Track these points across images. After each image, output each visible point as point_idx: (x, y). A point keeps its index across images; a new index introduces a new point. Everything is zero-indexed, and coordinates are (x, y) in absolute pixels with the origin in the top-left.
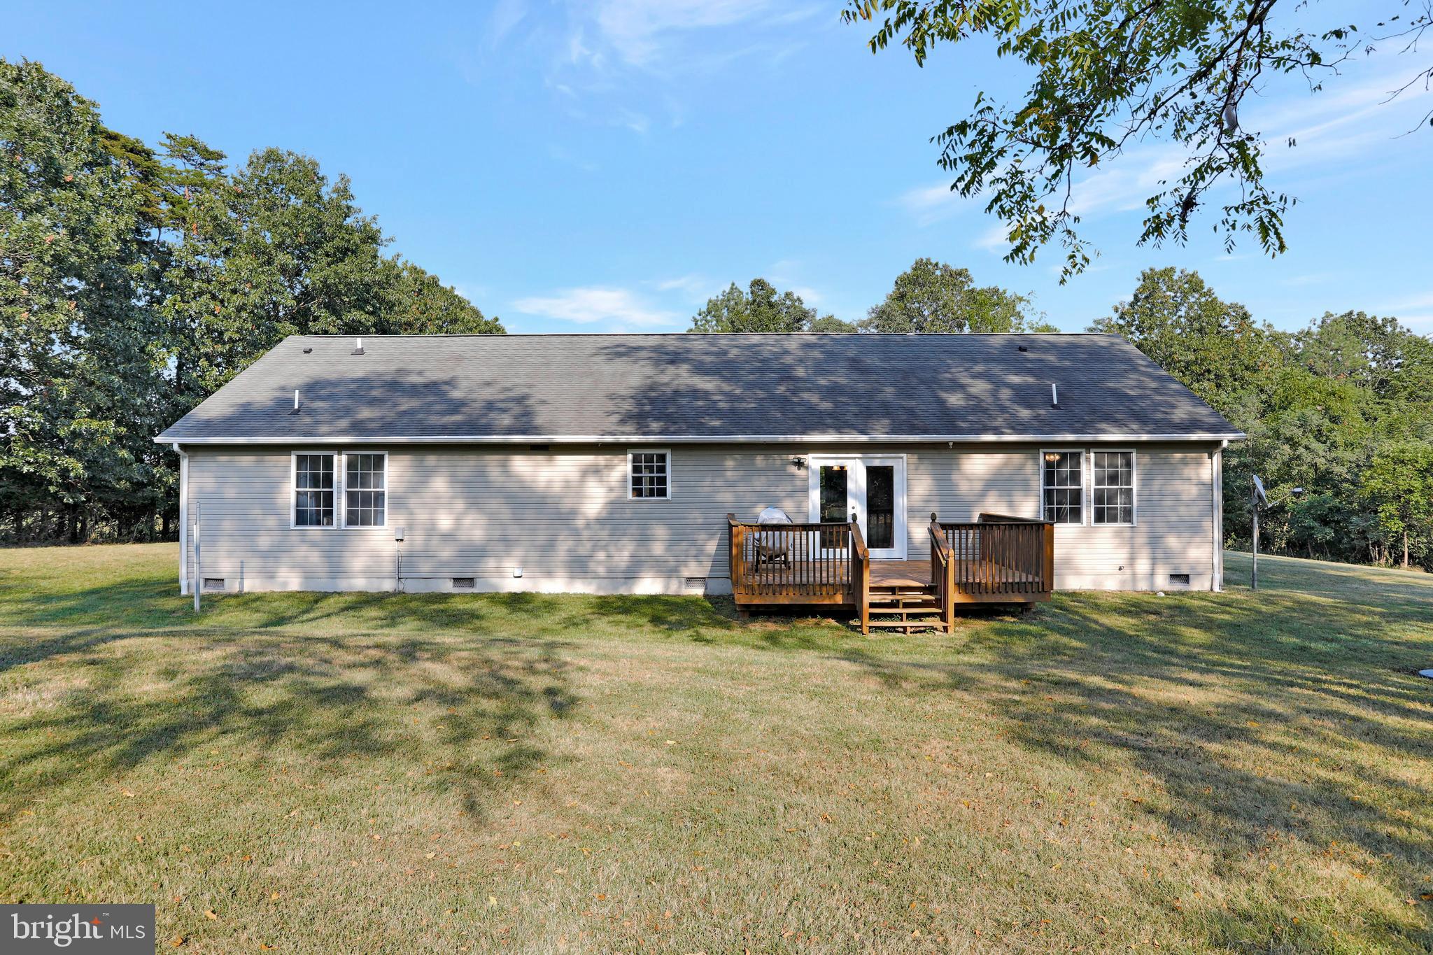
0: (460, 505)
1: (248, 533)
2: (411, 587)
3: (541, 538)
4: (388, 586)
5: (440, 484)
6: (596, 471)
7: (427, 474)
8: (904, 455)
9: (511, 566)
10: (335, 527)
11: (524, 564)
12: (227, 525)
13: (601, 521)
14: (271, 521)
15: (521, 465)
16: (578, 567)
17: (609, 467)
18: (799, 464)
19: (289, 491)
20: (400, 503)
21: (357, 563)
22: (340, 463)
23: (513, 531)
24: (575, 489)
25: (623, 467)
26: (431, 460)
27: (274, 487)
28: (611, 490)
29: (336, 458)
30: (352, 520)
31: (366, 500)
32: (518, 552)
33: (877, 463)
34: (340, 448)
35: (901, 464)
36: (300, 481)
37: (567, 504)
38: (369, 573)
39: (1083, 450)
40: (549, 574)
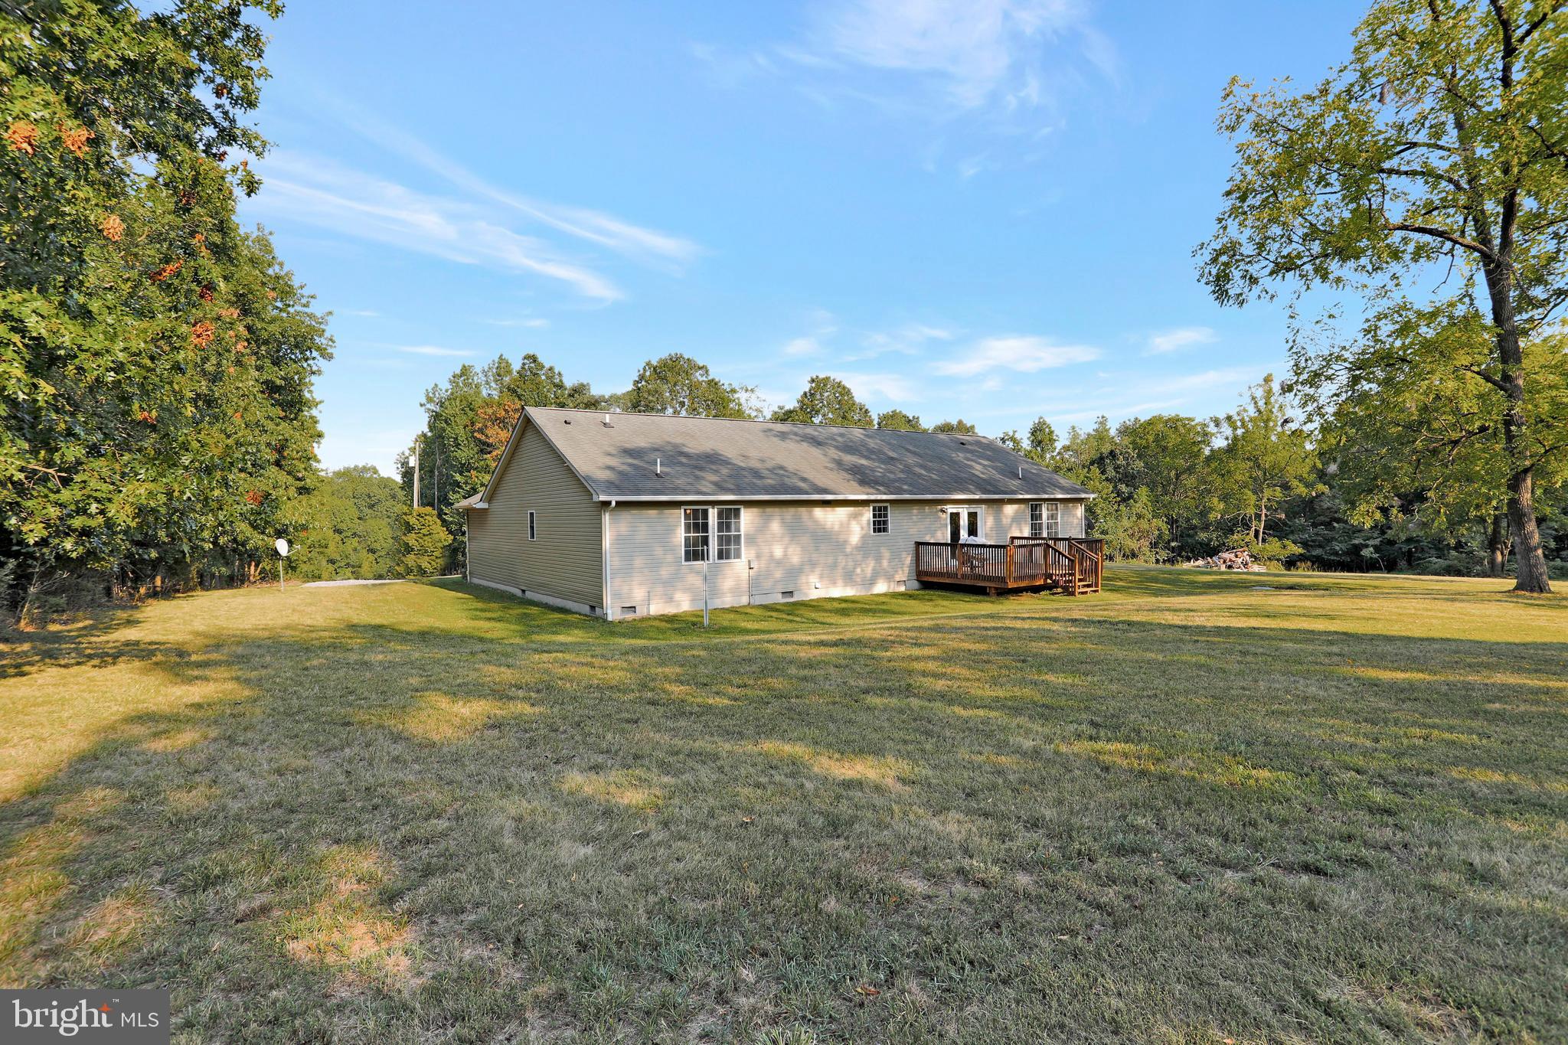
0: (786, 539)
1: (654, 565)
2: (759, 600)
3: (830, 560)
4: (744, 600)
5: (775, 526)
6: (855, 516)
7: (768, 520)
8: (983, 506)
9: (814, 579)
10: (711, 561)
11: (821, 577)
12: (638, 562)
13: (858, 548)
14: (669, 558)
15: (818, 512)
16: (849, 578)
17: (861, 515)
18: (943, 511)
19: (680, 535)
20: (751, 540)
21: (727, 584)
22: (713, 514)
23: (815, 557)
24: (845, 527)
25: (868, 514)
26: (769, 510)
27: (671, 530)
28: (862, 528)
29: (711, 510)
30: (720, 557)
31: (728, 538)
32: (818, 571)
33: (972, 510)
34: (713, 503)
35: (981, 510)
36: (688, 529)
37: (842, 538)
38: (736, 591)
39: (1043, 503)
40: (834, 583)
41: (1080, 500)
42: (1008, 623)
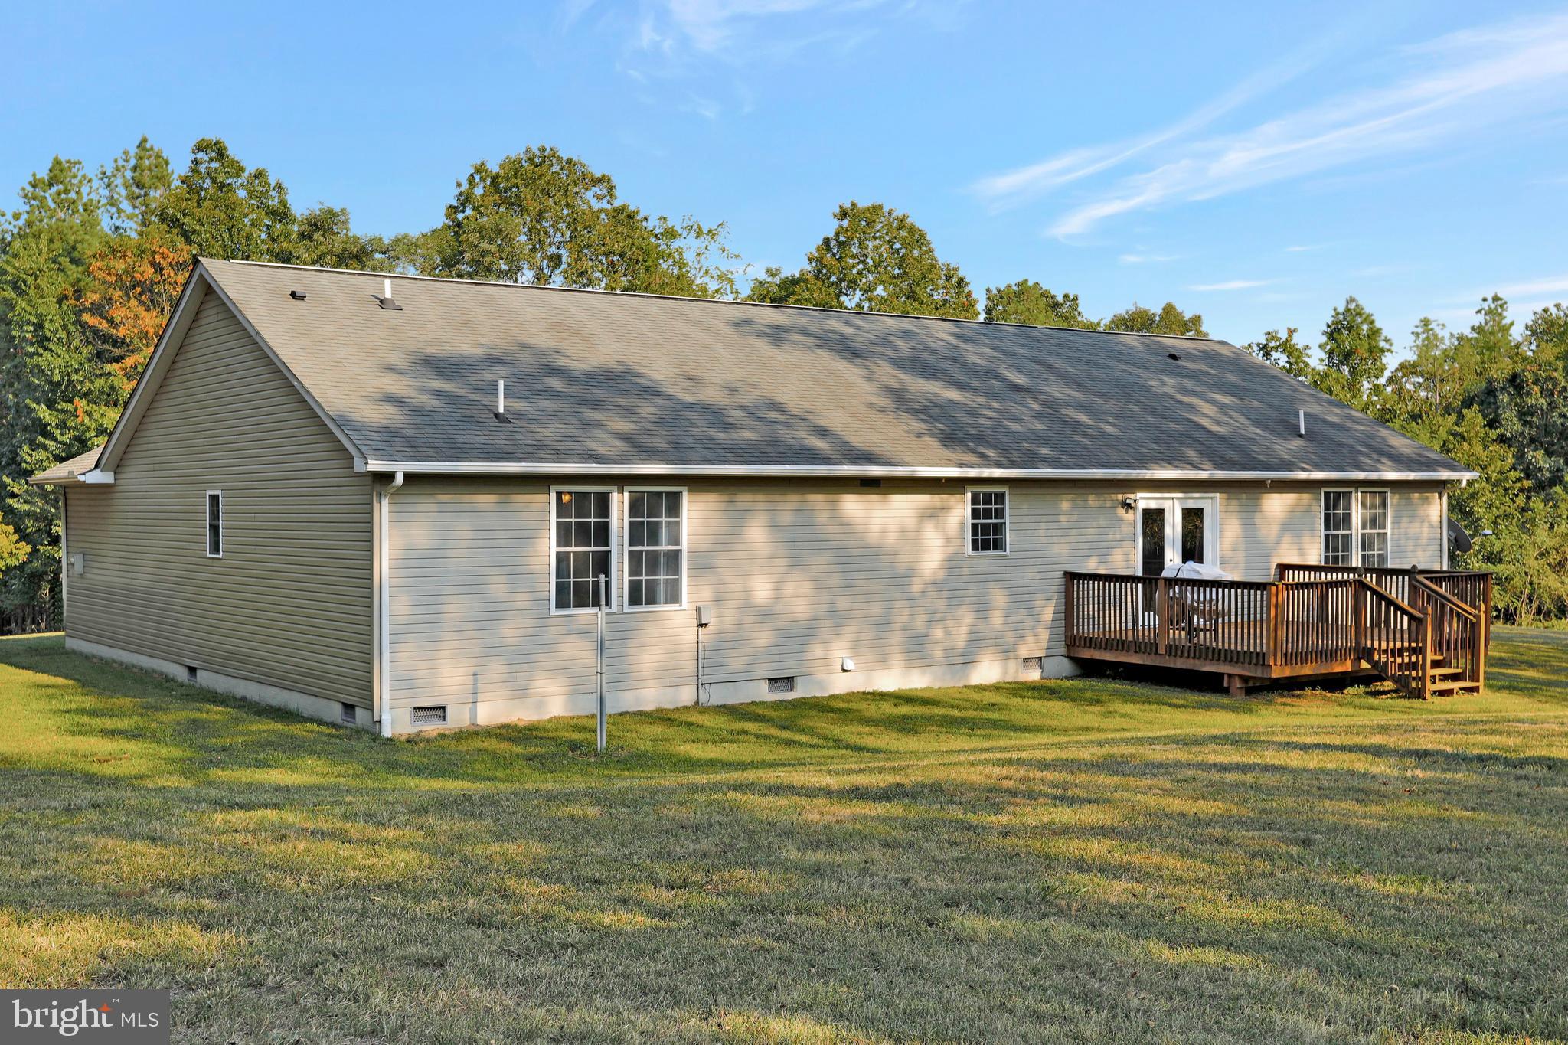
0: (781, 564)
1: (490, 615)
2: (717, 696)
3: (876, 609)
4: (686, 695)
5: (757, 534)
6: (930, 515)
7: (739, 520)
8: (1218, 495)
9: (840, 652)
10: (615, 608)
11: (856, 648)
12: (453, 607)
13: (938, 585)
14: (522, 600)
15: (852, 504)
16: (917, 650)
17: (945, 509)
18: (1127, 506)
19: (548, 547)
20: (704, 564)
21: (648, 659)
22: (620, 503)
23: (843, 602)
24: (911, 539)
25: (960, 510)
26: (745, 499)
27: (526, 540)
28: (948, 540)
29: (615, 497)
30: (635, 599)
31: (653, 558)
32: (849, 632)
33: (1192, 504)
34: (621, 481)
35: (1212, 505)
36: (563, 537)
37: (903, 561)
38: (667, 676)
39: (1353, 490)
40: (884, 661)
41: (1439, 485)
42: (1271, 757)
